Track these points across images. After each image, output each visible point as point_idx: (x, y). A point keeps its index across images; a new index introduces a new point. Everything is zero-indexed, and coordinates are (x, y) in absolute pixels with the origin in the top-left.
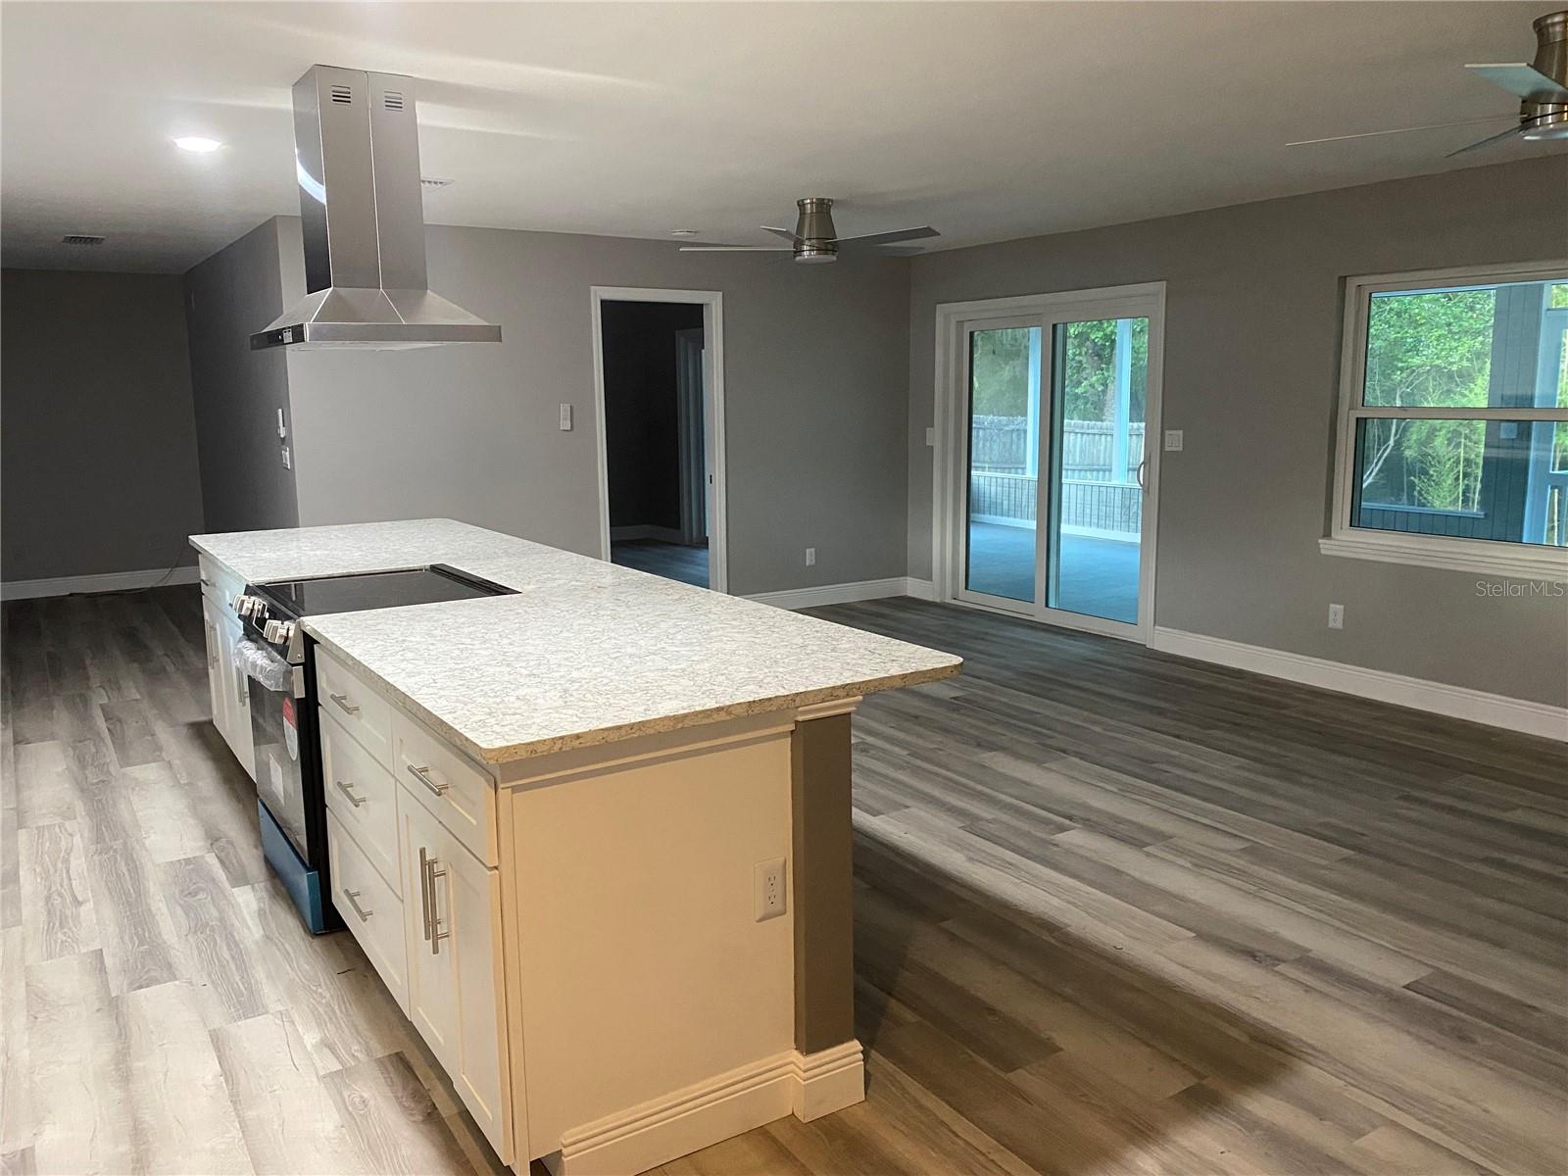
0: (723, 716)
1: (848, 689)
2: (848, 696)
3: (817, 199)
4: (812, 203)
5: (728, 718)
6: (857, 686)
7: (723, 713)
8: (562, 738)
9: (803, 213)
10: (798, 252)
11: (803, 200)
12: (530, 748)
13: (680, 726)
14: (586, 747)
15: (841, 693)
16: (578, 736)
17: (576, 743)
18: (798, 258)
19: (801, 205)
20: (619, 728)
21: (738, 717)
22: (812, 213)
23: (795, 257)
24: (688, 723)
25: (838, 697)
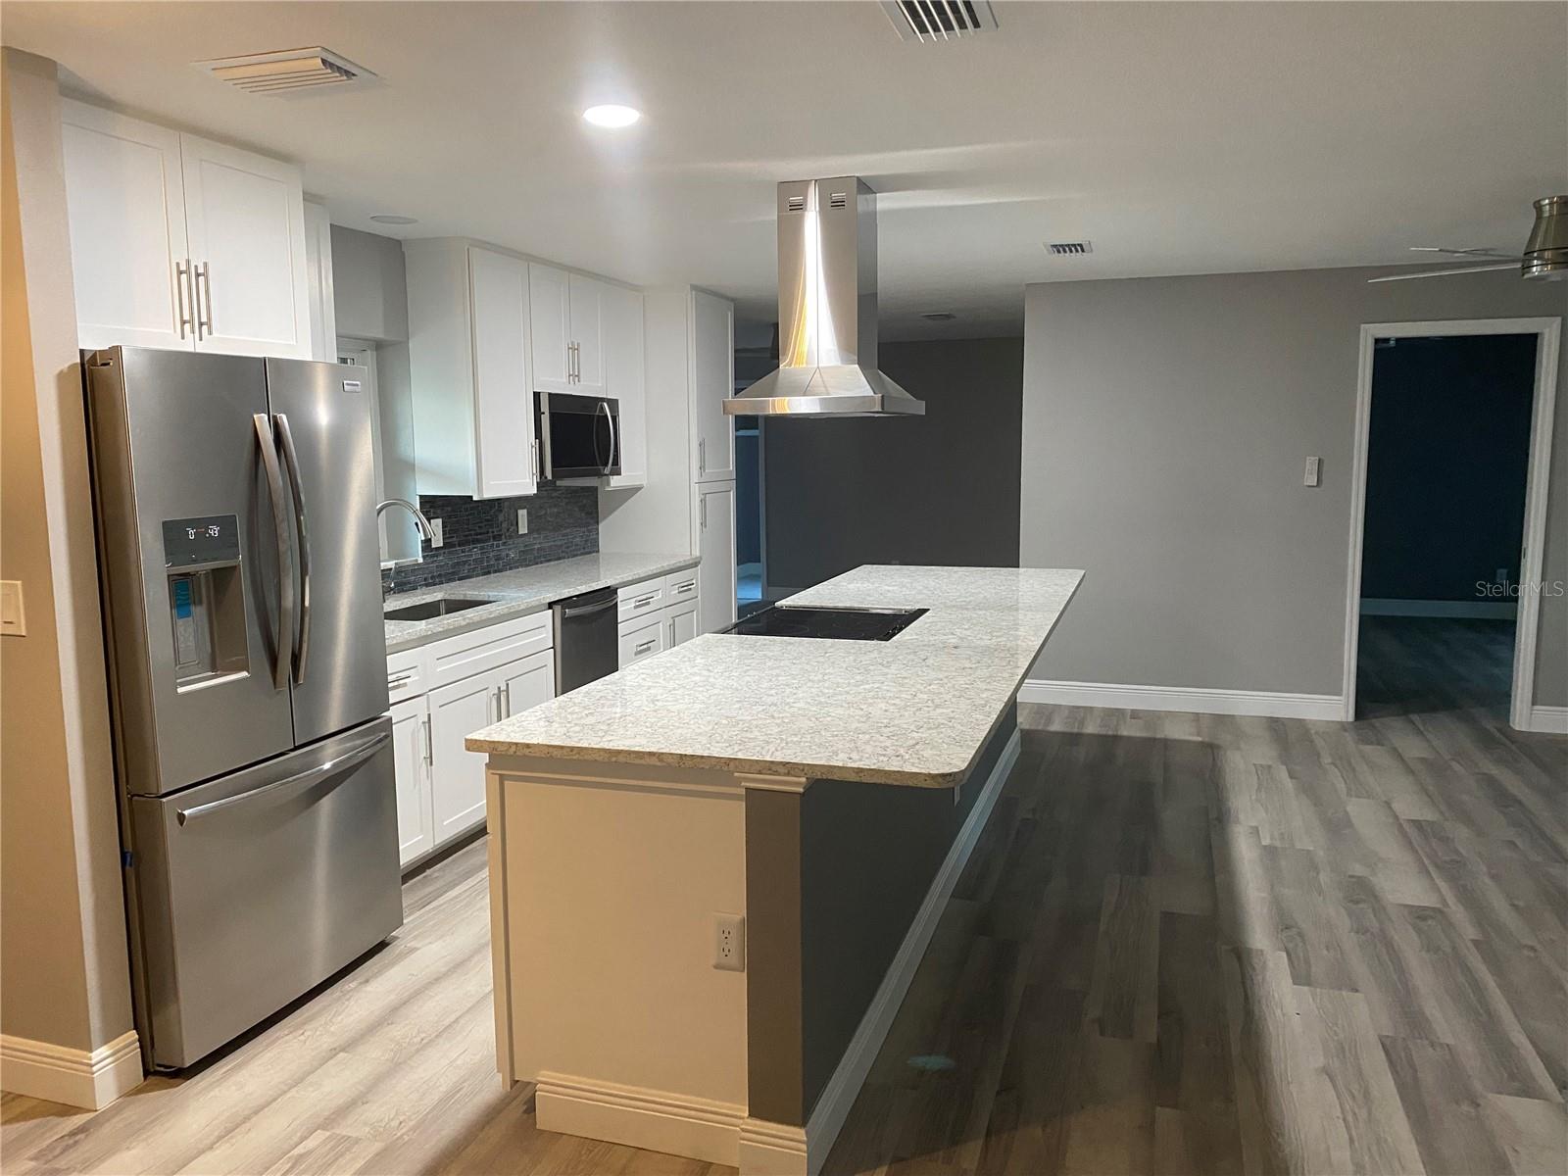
0: (654, 761)
1: (790, 768)
2: (788, 774)
3: (1560, 197)
4: (1551, 204)
5: (659, 764)
6: (801, 767)
7: (655, 758)
8: (516, 744)
9: (1539, 217)
10: (1527, 267)
11: (1539, 201)
12: (492, 746)
13: (614, 759)
14: (535, 757)
15: (782, 770)
16: (528, 746)
17: (527, 751)
18: (1526, 276)
19: (1538, 206)
20: (562, 747)
21: (669, 765)
22: (1551, 216)
23: (1523, 275)
24: (621, 759)
25: (776, 773)
